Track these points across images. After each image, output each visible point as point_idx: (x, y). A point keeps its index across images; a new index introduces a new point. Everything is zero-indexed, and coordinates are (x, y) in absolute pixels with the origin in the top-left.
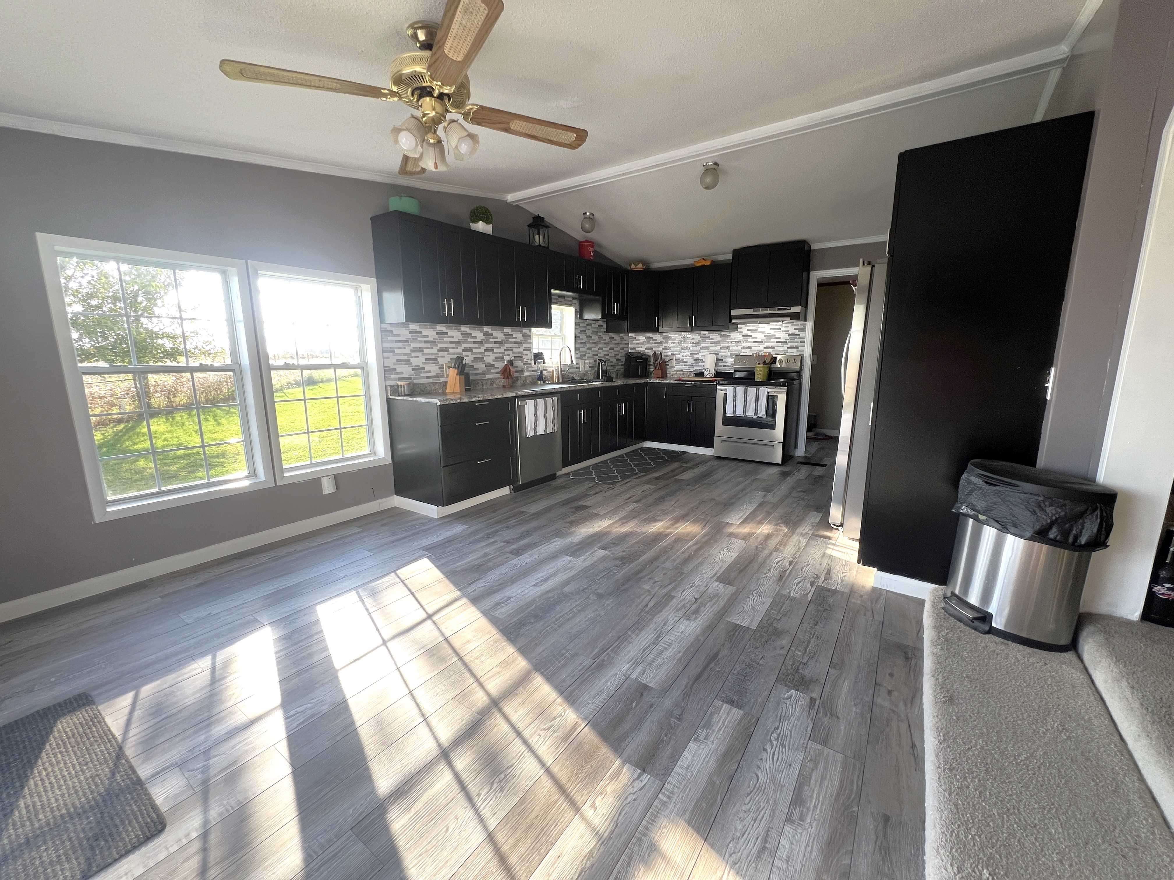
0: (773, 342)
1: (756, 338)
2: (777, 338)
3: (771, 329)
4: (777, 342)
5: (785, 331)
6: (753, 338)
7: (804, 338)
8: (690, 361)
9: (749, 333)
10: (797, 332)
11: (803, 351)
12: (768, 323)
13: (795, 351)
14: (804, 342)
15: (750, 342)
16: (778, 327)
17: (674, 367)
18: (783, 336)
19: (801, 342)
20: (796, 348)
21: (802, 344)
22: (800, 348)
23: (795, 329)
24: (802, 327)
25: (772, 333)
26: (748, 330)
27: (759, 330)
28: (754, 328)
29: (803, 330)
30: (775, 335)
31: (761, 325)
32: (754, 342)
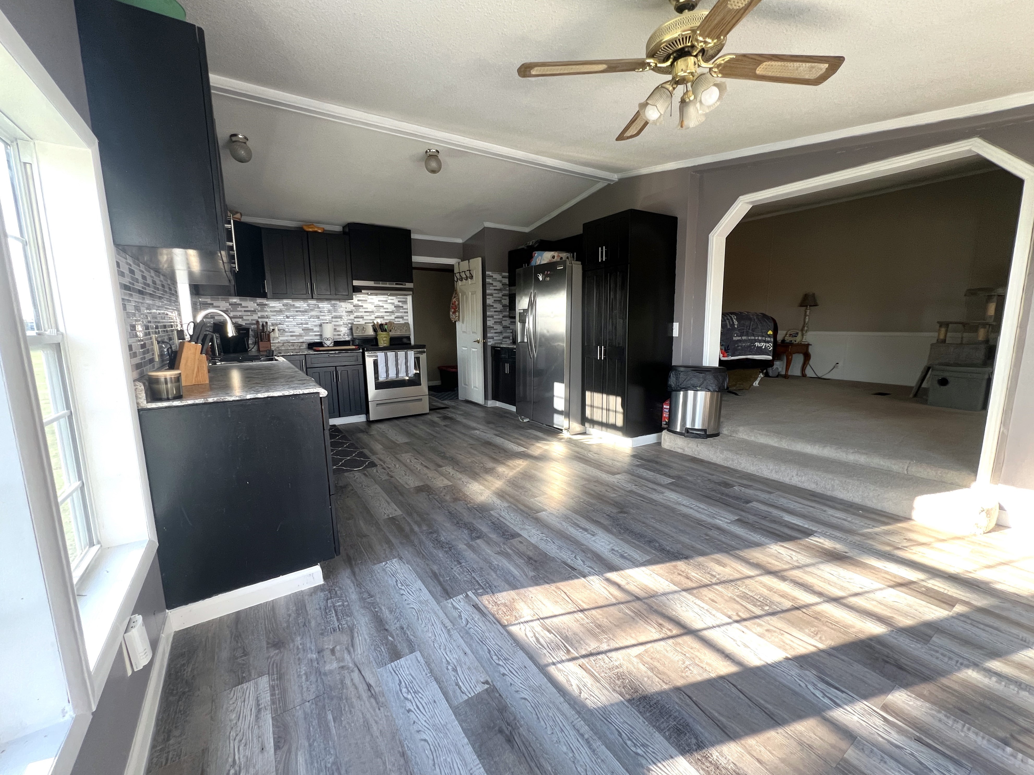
0: (382, 312)
1: (367, 308)
2: (385, 309)
3: (379, 301)
4: (386, 312)
5: (391, 303)
6: (364, 308)
7: (407, 309)
8: (298, 331)
9: (360, 303)
10: (400, 304)
11: (408, 320)
12: (376, 294)
13: (401, 320)
14: (407, 312)
15: (362, 312)
16: (385, 299)
17: (277, 338)
18: (391, 308)
19: (405, 312)
20: (402, 317)
21: (406, 314)
22: (405, 318)
23: (399, 301)
24: (404, 300)
25: (381, 304)
26: (358, 300)
27: (369, 301)
28: (364, 299)
29: (405, 302)
30: (383, 306)
31: (370, 297)
32: (365, 312)
